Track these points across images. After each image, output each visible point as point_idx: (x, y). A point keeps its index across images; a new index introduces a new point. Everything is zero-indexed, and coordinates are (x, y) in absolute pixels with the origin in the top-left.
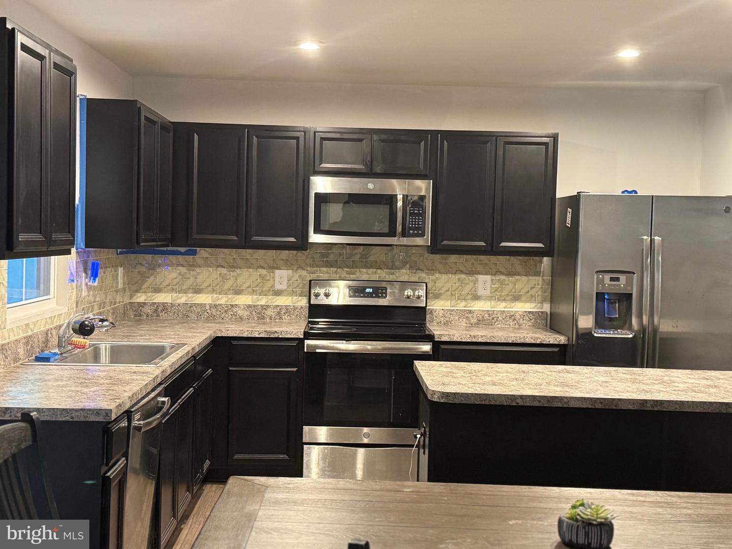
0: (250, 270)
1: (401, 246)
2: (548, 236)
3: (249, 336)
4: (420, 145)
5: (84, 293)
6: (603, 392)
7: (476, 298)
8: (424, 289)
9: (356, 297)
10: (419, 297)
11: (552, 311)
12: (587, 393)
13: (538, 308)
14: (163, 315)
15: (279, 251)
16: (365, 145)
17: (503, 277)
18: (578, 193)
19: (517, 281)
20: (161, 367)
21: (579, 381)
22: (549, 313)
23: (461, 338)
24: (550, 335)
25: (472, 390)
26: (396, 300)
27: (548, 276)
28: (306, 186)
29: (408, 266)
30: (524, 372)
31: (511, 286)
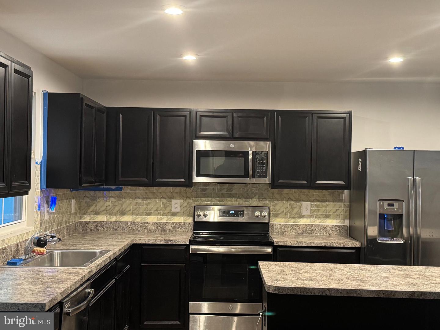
0: (156, 200)
1: (252, 183)
2: (347, 177)
3: (154, 243)
4: (263, 119)
5: (47, 217)
6: (384, 286)
7: (302, 216)
8: (267, 211)
9: (224, 216)
10: (264, 216)
11: (351, 225)
12: (374, 286)
13: (341, 223)
14: (101, 229)
15: (174, 188)
16: (229, 120)
17: (318, 203)
18: (365, 149)
19: (327, 205)
20: (89, 268)
21: (368, 276)
22: (349, 226)
23: (291, 244)
24: (349, 241)
25: (296, 285)
26: (249, 218)
27: (348, 202)
28: (191, 146)
29: (257, 196)
30: (332, 270)
31: (324, 208)
